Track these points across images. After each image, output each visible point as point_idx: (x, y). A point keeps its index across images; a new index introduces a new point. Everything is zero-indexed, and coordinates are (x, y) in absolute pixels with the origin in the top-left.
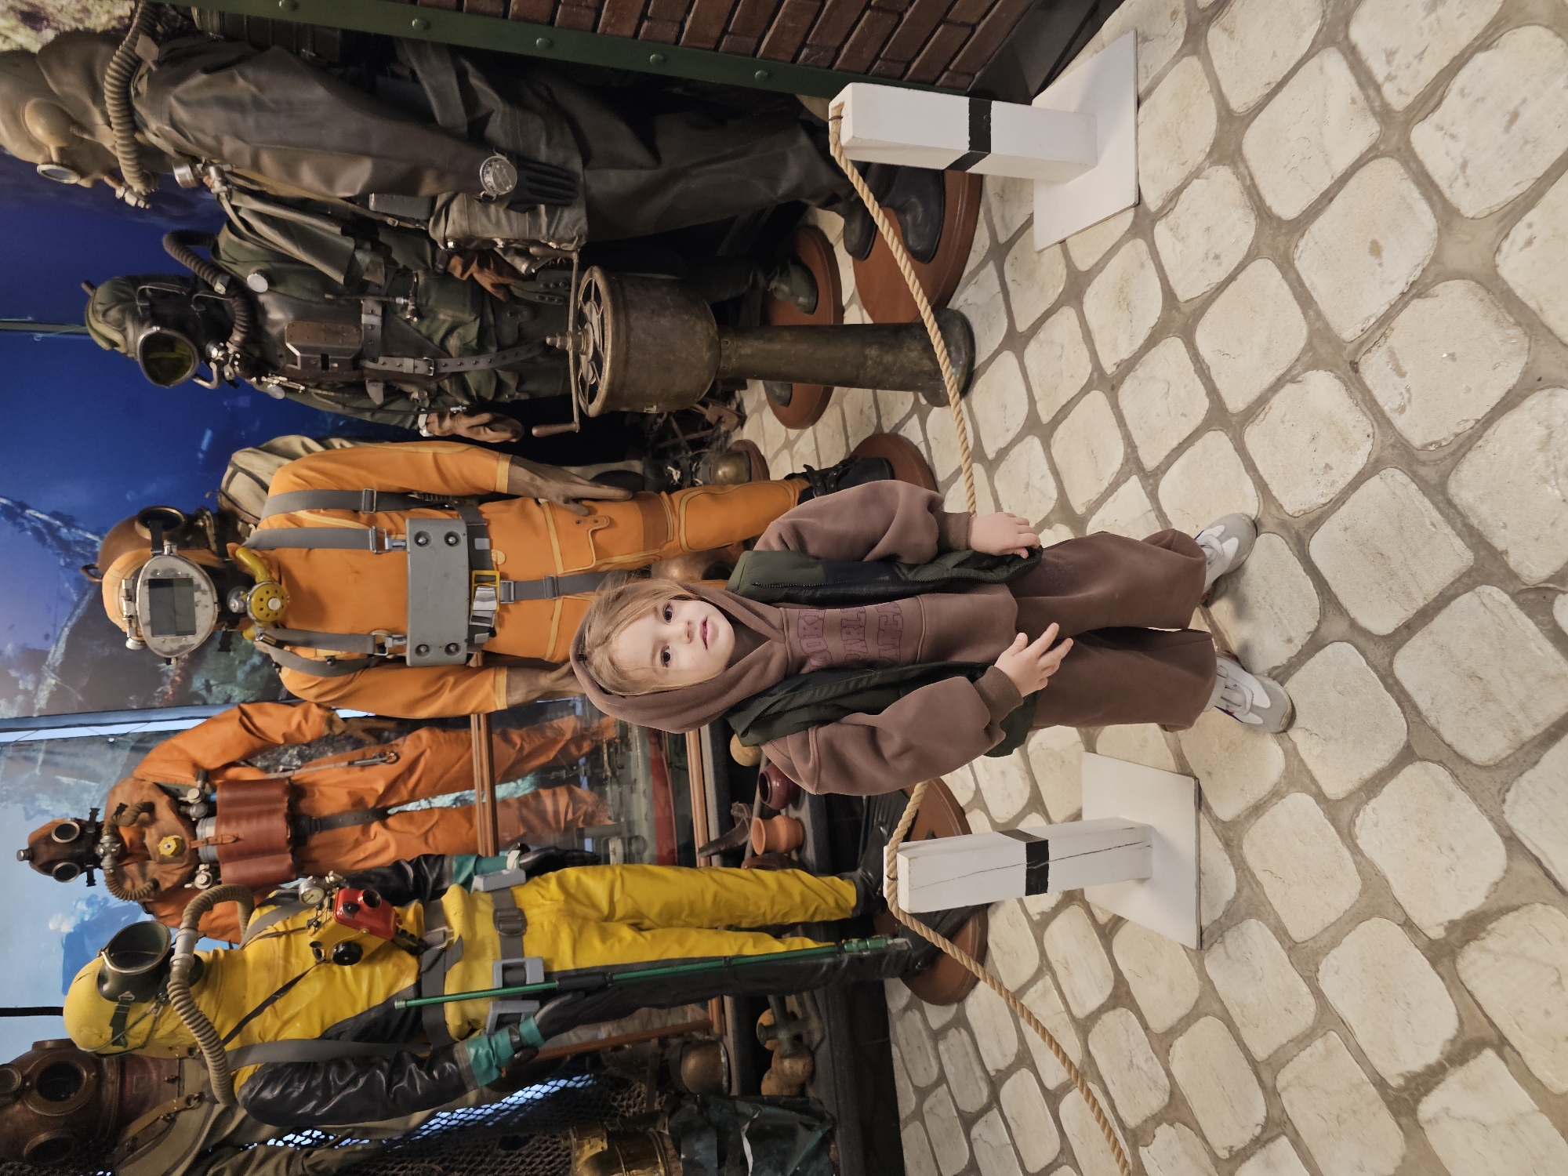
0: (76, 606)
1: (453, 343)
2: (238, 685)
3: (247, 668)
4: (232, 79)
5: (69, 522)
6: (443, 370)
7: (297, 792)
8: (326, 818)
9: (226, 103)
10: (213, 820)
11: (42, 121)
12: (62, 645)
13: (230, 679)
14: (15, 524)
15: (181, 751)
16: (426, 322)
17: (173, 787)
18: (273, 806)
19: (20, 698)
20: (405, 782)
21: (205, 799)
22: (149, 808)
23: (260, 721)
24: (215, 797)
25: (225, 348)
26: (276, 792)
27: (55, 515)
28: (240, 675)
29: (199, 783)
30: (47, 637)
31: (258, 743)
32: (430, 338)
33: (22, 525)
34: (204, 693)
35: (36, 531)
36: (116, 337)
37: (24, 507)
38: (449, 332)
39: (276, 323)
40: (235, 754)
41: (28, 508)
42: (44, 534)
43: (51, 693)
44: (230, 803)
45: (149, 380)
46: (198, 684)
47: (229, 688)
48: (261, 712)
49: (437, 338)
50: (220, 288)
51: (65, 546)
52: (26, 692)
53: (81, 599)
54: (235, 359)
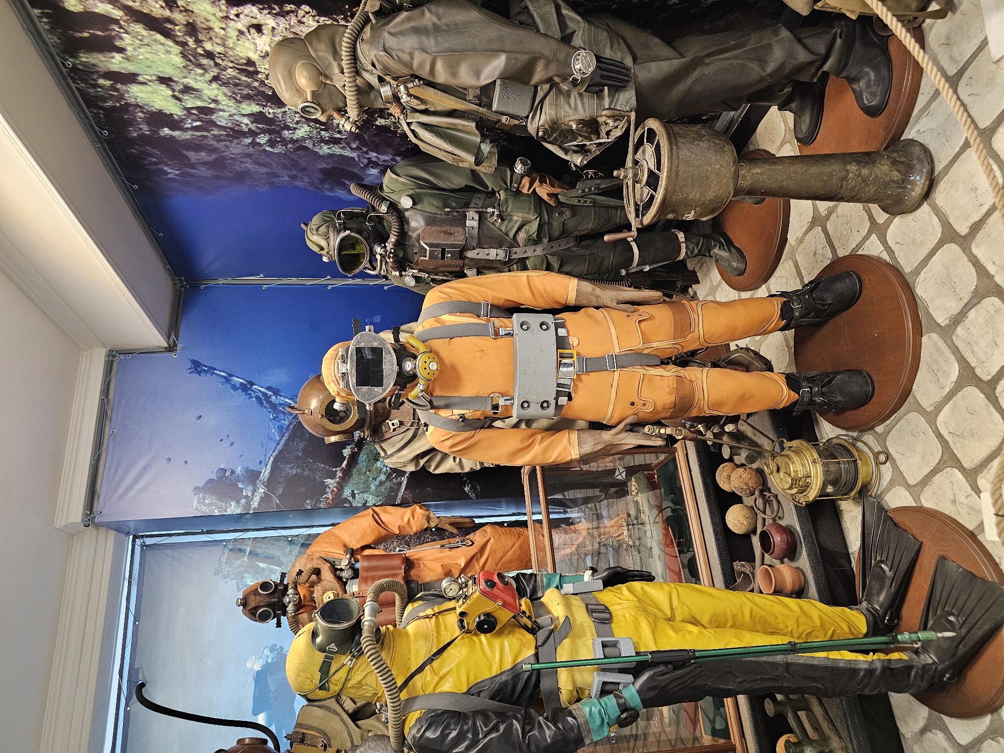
0: (278, 444)
1: (522, 236)
2: (371, 494)
3: (377, 483)
4: (423, 14)
5: (276, 392)
6: (514, 256)
7: (409, 564)
8: (427, 583)
9: (417, 31)
10: (356, 581)
11: (305, 74)
12: (269, 467)
13: (366, 490)
14: (246, 394)
15: (337, 537)
16: (506, 223)
17: (331, 560)
18: (394, 572)
19: (243, 501)
20: (478, 561)
21: (352, 567)
22: (317, 572)
23: (385, 518)
24: (358, 565)
25: (385, 247)
26: (397, 562)
27: (269, 388)
28: (373, 487)
29: (348, 556)
30: (261, 462)
31: (383, 532)
32: (507, 234)
33: (250, 394)
34: (350, 499)
35: (258, 398)
36: (323, 243)
37: (252, 384)
38: (519, 229)
39: (415, 229)
40: (368, 540)
41: (254, 384)
42: (263, 400)
43: (261, 498)
44: (368, 569)
45: (340, 270)
46: (347, 493)
47: (365, 495)
48: (385, 512)
49: (511, 234)
50: (384, 208)
51: (274, 407)
52: (247, 497)
53: (281, 439)
54: (391, 252)
